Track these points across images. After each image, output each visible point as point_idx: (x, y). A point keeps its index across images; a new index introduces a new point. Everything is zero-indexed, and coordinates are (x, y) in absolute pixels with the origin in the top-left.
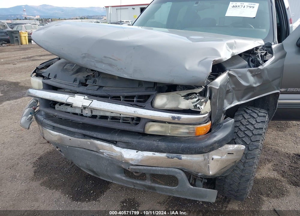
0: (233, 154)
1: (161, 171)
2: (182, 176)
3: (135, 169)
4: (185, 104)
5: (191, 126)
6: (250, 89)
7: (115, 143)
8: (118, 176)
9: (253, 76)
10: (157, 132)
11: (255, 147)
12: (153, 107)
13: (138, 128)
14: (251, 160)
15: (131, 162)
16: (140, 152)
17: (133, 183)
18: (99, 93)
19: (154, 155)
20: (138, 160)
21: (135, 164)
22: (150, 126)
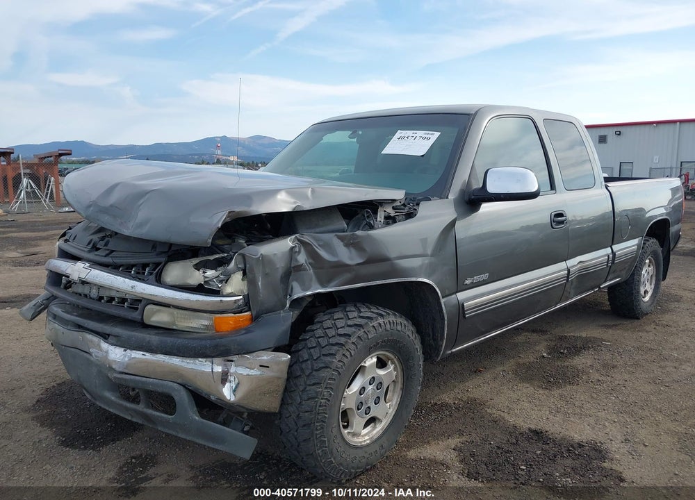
0: (268, 367)
1: (153, 384)
2: (182, 397)
3: (119, 378)
4: (197, 277)
5: (205, 314)
6: (340, 267)
7: (105, 337)
8: (108, 394)
9: (347, 245)
10: (164, 323)
11: (323, 365)
12: (159, 282)
13: (135, 315)
14: (313, 387)
15: (114, 367)
16: (128, 351)
17: (127, 409)
18: (108, 260)
19: (144, 357)
20: (123, 363)
21: (121, 370)
22: (154, 313)
